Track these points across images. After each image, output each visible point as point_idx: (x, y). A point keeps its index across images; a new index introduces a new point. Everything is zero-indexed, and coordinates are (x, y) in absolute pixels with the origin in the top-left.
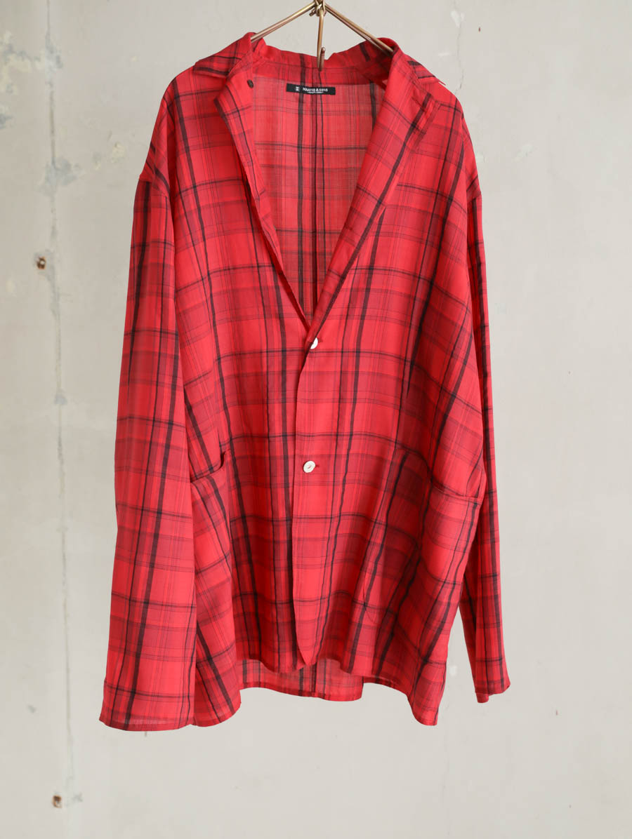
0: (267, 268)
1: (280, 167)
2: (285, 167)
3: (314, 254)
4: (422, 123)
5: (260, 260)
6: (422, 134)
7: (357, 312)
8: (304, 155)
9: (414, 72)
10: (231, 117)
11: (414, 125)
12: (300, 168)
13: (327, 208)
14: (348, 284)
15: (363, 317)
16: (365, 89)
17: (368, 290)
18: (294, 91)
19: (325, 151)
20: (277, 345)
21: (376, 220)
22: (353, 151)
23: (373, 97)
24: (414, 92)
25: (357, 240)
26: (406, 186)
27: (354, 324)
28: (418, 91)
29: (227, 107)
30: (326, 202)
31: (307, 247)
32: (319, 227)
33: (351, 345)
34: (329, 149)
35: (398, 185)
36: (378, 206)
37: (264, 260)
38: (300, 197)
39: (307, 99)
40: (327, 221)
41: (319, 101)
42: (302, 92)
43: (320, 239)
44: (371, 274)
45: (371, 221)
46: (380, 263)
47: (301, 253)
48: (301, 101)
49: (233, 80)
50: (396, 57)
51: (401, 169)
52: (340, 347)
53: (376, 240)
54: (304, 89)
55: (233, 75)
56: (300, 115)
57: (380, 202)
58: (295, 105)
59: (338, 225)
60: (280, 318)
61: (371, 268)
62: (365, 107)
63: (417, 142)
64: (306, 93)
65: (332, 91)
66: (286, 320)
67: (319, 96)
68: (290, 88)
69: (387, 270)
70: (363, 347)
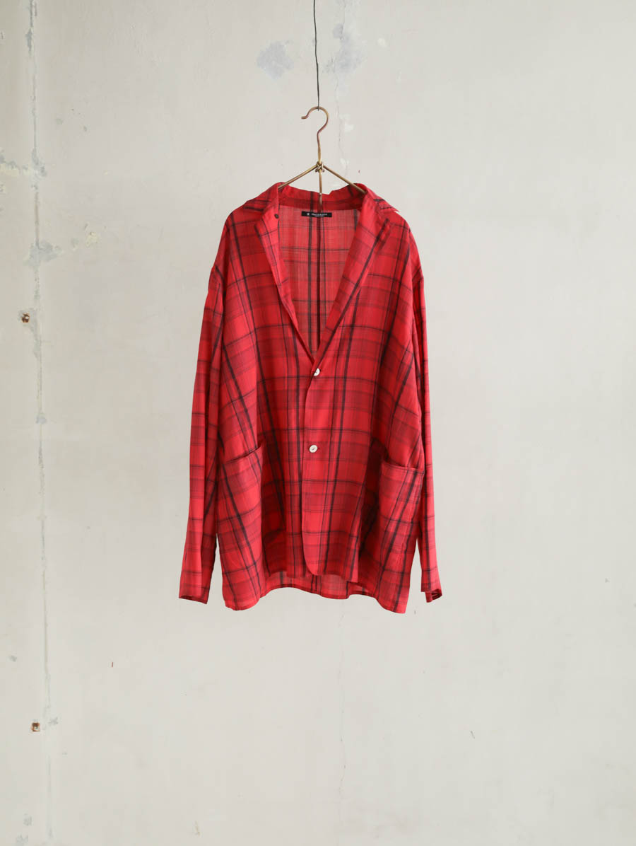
0: (288, 326)
1: (298, 262)
2: (300, 262)
3: (319, 315)
4: (383, 236)
5: (284, 322)
6: (383, 243)
7: (344, 353)
8: (312, 254)
9: (377, 207)
10: (263, 237)
11: (378, 238)
12: (310, 263)
13: (327, 285)
14: (338, 335)
15: (348, 357)
16: (350, 213)
17: (351, 340)
18: (306, 215)
19: (326, 252)
20: (294, 373)
21: (355, 296)
22: (342, 251)
23: (355, 218)
24: (378, 218)
25: (342, 309)
26: (374, 275)
27: (342, 361)
28: (380, 218)
29: (262, 231)
30: (327, 282)
31: (314, 311)
32: (322, 298)
33: (341, 373)
34: (328, 250)
35: (370, 274)
36: (355, 288)
37: (286, 321)
38: (310, 280)
39: (314, 220)
40: (327, 295)
41: (321, 221)
42: (311, 216)
43: (322, 305)
44: (353, 329)
45: (351, 297)
46: (358, 322)
47: (310, 315)
48: (310, 222)
49: (266, 215)
50: (366, 197)
51: (370, 264)
52: (334, 374)
53: (356, 309)
54: (313, 214)
55: (266, 211)
56: (310, 229)
57: (357, 285)
58: (307, 224)
59: (333, 297)
60: (296, 356)
61: (352, 326)
62: (351, 225)
63: (380, 248)
64: (314, 216)
65: (330, 215)
66: (299, 357)
67: (322, 219)
68: (304, 214)
69: (363, 327)
70: (348, 375)
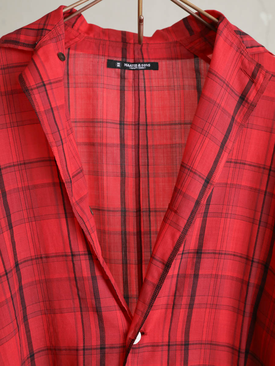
0: (83, 257)
1: (101, 145)
2: (106, 145)
3: (139, 233)
4: (252, 95)
5: (75, 249)
6: (252, 107)
7: (185, 301)
8: (126, 132)
9: (241, 42)
10: (35, 91)
11: (243, 98)
12: (122, 145)
13: (152, 185)
14: (174, 271)
15: (191, 306)
16: (189, 63)
17: (196, 276)
18: (115, 67)
19: (149, 128)
20: (95, 342)
21: (204, 202)
22: (178, 127)
23: (197, 71)
24: (243, 63)
25: (182, 224)
26: (236, 163)
27: (182, 314)
28: (246, 61)
29: (31, 81)
30: (151, 179)
31: (131, 227)
32: (144, 206)
33: (179, 337)
34: (153, 125)
35: (227, 162)
36: (205, 187)
37: (79, 248)
38: (123, 175)
39: (129, 75)
40: (152, 199)
41: (141, 77)
42: (123, 68)
43: (144, 218)
44: (199, 258)
45: (198, 203)
46: (209, 246)
47: (124, 234)
48: (122, 78)
49: (40, 52)
50: (221, 26)
51: (229, 144)
52: (166, 339)
53: (204, 222)
54: (126, 65)
55: (41, 46)
56: (122, 91)
57: (208, 181)
58: (116, 81)
59: (164, 203)
60: (98, 311)
61: (199, 252)
62: (190, 82)
63: (247, 116)
64: (128, 68)
65: (155, 67)
66: (105, 314)
67: (141, 72)
68: (111, 64)
69: (217, 254)
70: (193, 338)
